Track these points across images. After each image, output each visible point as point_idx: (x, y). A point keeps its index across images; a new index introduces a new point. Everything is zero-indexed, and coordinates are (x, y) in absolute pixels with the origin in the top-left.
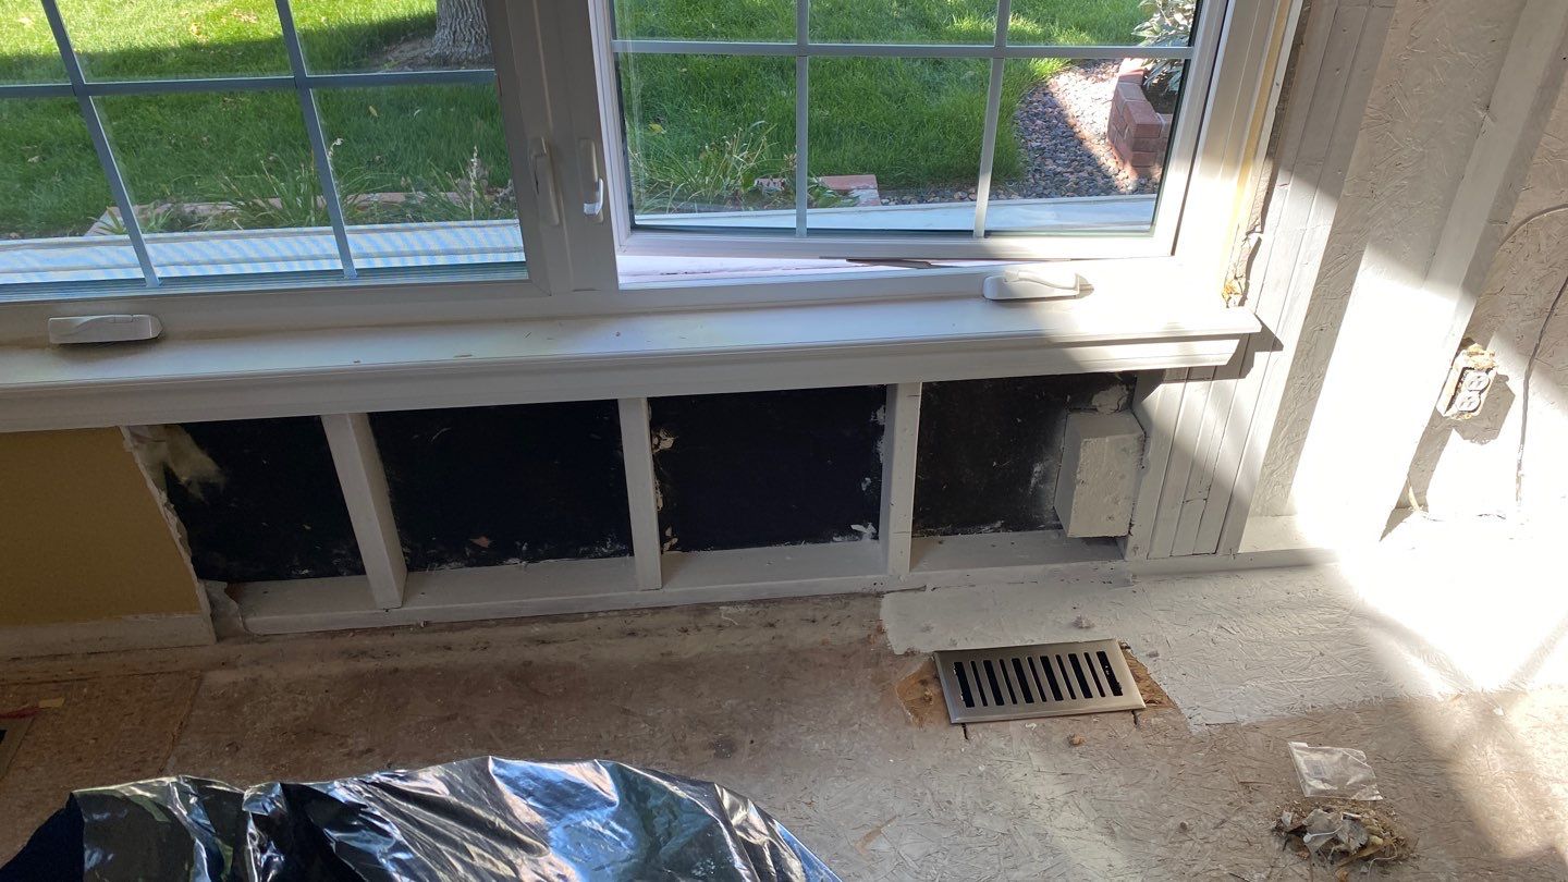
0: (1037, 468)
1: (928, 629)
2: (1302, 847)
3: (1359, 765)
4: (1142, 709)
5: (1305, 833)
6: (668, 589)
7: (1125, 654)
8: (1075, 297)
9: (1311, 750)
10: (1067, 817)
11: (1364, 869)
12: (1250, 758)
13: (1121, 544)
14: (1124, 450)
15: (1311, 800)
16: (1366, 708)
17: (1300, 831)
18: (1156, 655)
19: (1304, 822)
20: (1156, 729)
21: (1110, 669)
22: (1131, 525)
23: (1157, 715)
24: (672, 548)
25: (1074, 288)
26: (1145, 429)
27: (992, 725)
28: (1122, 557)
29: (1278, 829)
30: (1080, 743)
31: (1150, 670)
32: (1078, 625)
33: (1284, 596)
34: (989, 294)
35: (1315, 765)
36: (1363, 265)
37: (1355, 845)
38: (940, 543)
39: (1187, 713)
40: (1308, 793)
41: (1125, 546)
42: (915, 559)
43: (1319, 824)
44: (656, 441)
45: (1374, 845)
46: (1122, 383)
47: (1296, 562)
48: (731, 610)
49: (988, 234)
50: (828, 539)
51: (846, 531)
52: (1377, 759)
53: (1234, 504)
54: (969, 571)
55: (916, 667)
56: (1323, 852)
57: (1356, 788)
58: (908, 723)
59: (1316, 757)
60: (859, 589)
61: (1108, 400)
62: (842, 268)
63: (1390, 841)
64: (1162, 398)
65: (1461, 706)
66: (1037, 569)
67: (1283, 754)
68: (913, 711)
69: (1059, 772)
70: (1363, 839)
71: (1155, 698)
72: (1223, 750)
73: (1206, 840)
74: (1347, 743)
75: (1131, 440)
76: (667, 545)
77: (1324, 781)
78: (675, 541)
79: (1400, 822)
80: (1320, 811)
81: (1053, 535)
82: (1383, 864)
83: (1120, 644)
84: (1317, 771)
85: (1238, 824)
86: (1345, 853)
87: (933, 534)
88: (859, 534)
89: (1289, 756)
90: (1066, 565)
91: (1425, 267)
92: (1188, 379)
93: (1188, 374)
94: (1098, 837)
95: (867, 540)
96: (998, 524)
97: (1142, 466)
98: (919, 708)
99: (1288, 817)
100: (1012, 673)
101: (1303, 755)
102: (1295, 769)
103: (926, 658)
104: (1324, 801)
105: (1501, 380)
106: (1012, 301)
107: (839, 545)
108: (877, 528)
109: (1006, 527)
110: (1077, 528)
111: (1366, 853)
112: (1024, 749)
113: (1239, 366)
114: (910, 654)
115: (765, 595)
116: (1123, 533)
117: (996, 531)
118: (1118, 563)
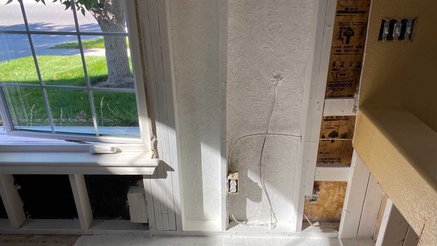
6: (22, 229)
8: (115, 153)
22: (148, 220)
24: (29, 217)
26: (144, 192)
28: (148, 229)
36: (202, 149)
38: (103, 222)
41: (148, 226)
42: (91, 227)
44: (15, 186)
47: (202, 235)
48: (37, 237)
54: (105, 230)
60: (74, 233)
62: (63, 142)
66: (125, 231)
75: (141, 195)
76: (28, 217)
78: (30, 216)
87: (102, 219)
90: (133, 230)
92: (150, 178)
96: (121, 217)
97: (146, 203)
107: (76, 220)
109: (123, 218)
110: (132, 220)
113: (163, 175)
115: (48, 233)
116: (146, 222)
117: (121, 219)
118: (148, 231)
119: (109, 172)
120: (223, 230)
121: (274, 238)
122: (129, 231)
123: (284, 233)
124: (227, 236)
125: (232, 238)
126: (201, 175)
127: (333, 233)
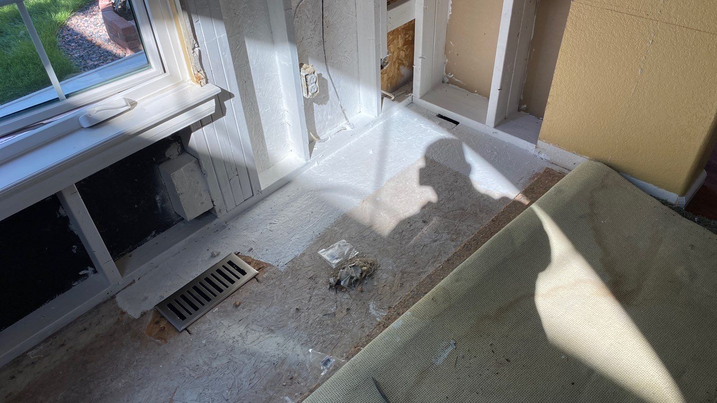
0: (158, 198)
1: (146, 298)
2: (343, 288)
3: (345, 245)
4: (258, 274)
5: (341, 282)
7: (239, 256)
8: (129, 109)
9: (327, 250)
10: (251, 337)
11: (366, 282)
12: (307, 267)
13: (213, 212)
14: (192, 170)
15: (336, 268)
16: (337, 223)
17: (338, 282)
18: (252, 249)
19: (338, 278)
20: (267, 278)
21: (236, 266)
22: (213, 202)
23: (265, 273)
25: (127, 105)
26: (196, 157)
27: (198, 321)
28: (216, 217)
29: (331, 287)
30: (240, 304)
31: (252, 257)
32: (213, 256)
33: (287, 198)
34: (85, 125)
35: (330, 255)
36: (247, 48)
37: (358, 275)
38: (130, 256)
39: (275, 264)
40: (334, 267)
41: (215, 212)
42: (122, 270)
43: (343, 275)
45: (364, 271)
46: (175, 141)
47: (284, 184)
48: (34, 351)
49: (67, 96)
50: (69, 287)
51: (78, 278)
52: (350, 240)
53: (249, 171)
54: (151, 261)
55: (150, 318)
56: (350, 285)
57: (348, 254)
58: (159, 345)
59: (330, 251)
60: (101, 301)
61: (173, 151)
63: (368, 266)
64: (196, 140)
65: (366, 204)
66: (182, 243)
67: (318, 258)
68: (158, 338)
69: (238, 321)
70: (360, 271)
71: (260, 266)
72: (297, 270)
73: (308, 309)
74: (338, 240)
75: (192, 164)
77: (337, 259)
79: (368, 257)
80: (341, 270)
81: (181, 224)
82: (370, 276)
83: (235, 253)
84: (333, 257)
85: (317, 295)
86: (357, 280)
87: (124, 254)
88: (86, 275)
89: (321, 257)
90: (194, 234)
91: (271, 39)
92: (202, 126)
93: (201, 124)
94: (268, 336)
95: (92, 276)
96: (154, 233)
97: (203, 174)
98: (162, 335)
99: (332, 280)
100: (196, 294)
101: (325, 254)
102: (325, 261)
103: (153, 311)
104: (341, 266)
105: (320, 75)
106: (98, 124)
107: (78, 286)
108: (93, 266)
109: (158, 232)
110: (190, 215)
111: (363, 276)
112: (218, 322)
113: (220, 111)
114: (144, 314)
115: (50, 333)
116: (211, 207)
117: (154, 236)
118: (216, 221)
119: (147, 140)
120: (307, 160)
121: (359, 137)
122: (188, 238)
123: (367, 126)
124: (314, 166)
125: (320, 164)
126: (254, 93)
127: (408, 98)
